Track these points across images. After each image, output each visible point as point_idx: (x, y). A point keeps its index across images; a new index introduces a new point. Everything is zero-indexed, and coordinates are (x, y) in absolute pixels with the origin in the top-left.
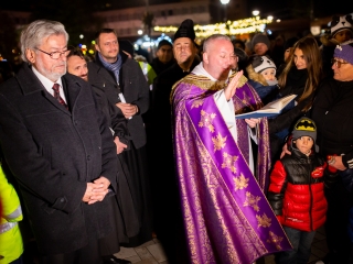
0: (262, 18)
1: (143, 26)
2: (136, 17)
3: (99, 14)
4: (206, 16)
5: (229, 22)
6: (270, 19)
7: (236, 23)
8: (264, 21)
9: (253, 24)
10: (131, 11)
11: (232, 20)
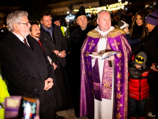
0: (122, 3)
1: (68, 10)
2: (66, 6)
3: (49, 5)
4: (97, 3)
5: (108, 6)
6: (126, 3)
7: (111, 6)
8: (124, 4)
9: (119, 6)
10: (63, 3)
11: (109, 5)
